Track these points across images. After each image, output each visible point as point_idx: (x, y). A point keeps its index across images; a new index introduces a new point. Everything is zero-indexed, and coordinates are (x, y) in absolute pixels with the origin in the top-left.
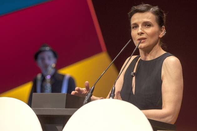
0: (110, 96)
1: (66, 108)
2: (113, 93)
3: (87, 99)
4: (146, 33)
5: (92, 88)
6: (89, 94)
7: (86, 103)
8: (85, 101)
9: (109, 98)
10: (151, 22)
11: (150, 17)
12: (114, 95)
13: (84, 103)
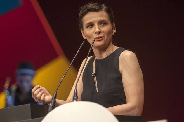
0: (74, 99)
1: (32, 118)
2: (75, 95)
3: (51, 106)
4: (103, 31)
5: (54, 94)
6: (52, 101)
7: (51, 110)
8: (50, 108)
9: (73, 101)
10: (106, 20)
11: (104, 15)
12: (77, 98)
13: (49, 110)
